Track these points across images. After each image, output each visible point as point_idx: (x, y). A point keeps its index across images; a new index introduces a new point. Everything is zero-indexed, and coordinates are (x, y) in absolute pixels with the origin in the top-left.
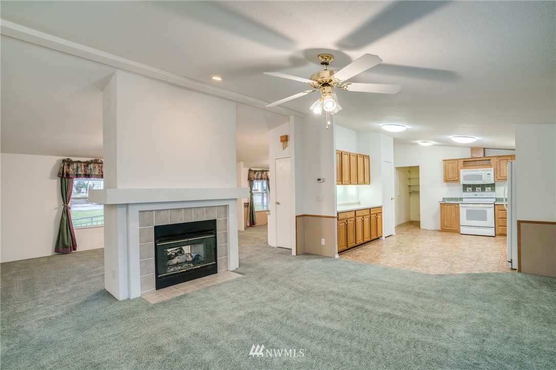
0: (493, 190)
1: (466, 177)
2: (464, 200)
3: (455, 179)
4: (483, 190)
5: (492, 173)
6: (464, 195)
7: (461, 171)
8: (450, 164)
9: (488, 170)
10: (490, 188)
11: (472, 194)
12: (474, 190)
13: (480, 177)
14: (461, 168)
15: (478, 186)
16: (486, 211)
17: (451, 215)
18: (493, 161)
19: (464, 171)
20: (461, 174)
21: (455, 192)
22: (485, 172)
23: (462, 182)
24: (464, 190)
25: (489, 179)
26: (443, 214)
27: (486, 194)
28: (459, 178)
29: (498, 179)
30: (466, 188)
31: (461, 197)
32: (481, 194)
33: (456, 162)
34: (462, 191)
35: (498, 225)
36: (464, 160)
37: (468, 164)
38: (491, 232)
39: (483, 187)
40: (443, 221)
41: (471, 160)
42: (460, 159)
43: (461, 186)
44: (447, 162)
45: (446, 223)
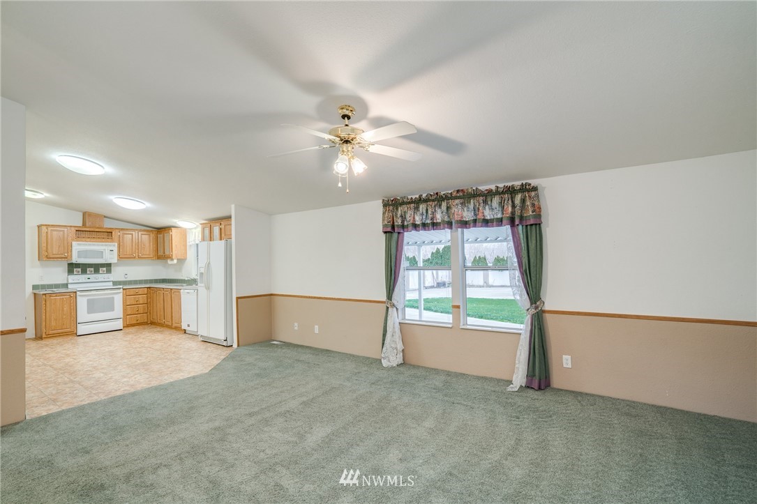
0: (109, 271)
1: (80, 254)
2: (70, 286)
3: (63, 256)
4: (97, 271)
5: (115, 249)
6: (72, 279)
7: (74, 243)
8: (55, 233)
9: (111, 245)
10: (105, 269)
11: (83, 278)
12: (84, 272)
13: (101, 254)
14: (73, 240)
15: (90, 265)
16: (113, 298)
17: (63, 310)
18: (116, 234)
19: (78, 244)
20: (74, 248)
21: (56, 275)
22: (106, 248)
23: (75, 259)
24: (70, 271)
25: (111, 258)
26: (48, 309)
27: (102, 276)
28: (70, 254)
29: (120, 258)
30: (73, 268)
31: (66, 282)
32: (93, 277)
33: (66, 229)
34: (67, 274)
35: (126, 314)
36: (77, 229)
37: (83, 235)
38: (119, 324)
39: (97, 268)
40: (48, 322)
41: (88, 230)
42: (71, 226)
43: (67, 266)
44: (50, 229)
45: (53, 324)
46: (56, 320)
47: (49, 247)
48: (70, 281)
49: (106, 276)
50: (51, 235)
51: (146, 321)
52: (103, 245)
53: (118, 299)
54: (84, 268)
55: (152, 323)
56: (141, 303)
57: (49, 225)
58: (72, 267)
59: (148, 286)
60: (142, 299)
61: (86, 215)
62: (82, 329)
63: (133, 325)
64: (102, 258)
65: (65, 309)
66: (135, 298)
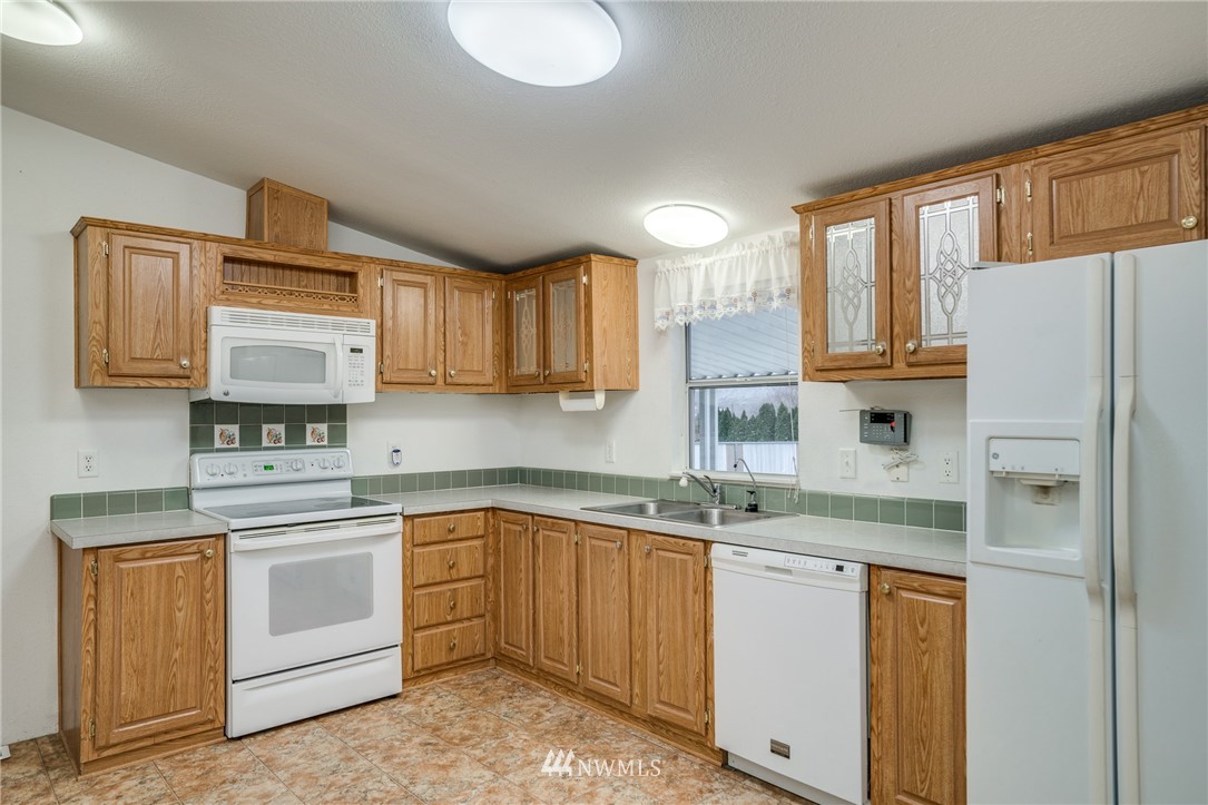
0: (338, 438)
1: (240, 359)
2: (199, 501)
3: (173, 368)
4: (295, 438)
5: (369, 345)
6: (207, 468)
7: (218, 313)
8: (140, 262)
9: (352, 328)
10: (324, 428)
11: (245, 465)
12: (251, 440)
13: (315, 362)
14: (213, 299)
15: (273, 412)
17: (170, 625)
18: (369, 282)
19: (234, 318)
20: (217, 335)
22: (337, 337)
23: (220, 386)
24: (200, 439)
25: (351, 380)
26: (106, 622)
27: (313, 459)
28: (198, 361)
29: (384, 382)
30: (211, 423)
31: (182, 483)
32: (286, 461)
33: (184, 250)
34: (188, 449)
35: (411, 626)
36: (228, 250)
37: (248, 277)
38: (386, 673)
39: (297, 420)
40: (104, 688)
41: (268, 256)
42: (204, 238)
43: (186, 414)
44: (120, 241)
45: (129, 691)
46: (139, 672)
47: (116, 324)
48: (200, 479)
49: (331, 455)
50: (128, 270)
51: (479, 649)
52: (323, 326)
53: (387, 564)
54: (251, 420)
55: (501, 659)
56: (465, 574)
57: (115, 225)
58: (206, 416)
59: (487, 503)
60: (468, 556)
61: (261, 194)
62: (248, 708)
63: (434, 671)
64: (324, 381)
65: (180, 615)
66: (443, 554)
